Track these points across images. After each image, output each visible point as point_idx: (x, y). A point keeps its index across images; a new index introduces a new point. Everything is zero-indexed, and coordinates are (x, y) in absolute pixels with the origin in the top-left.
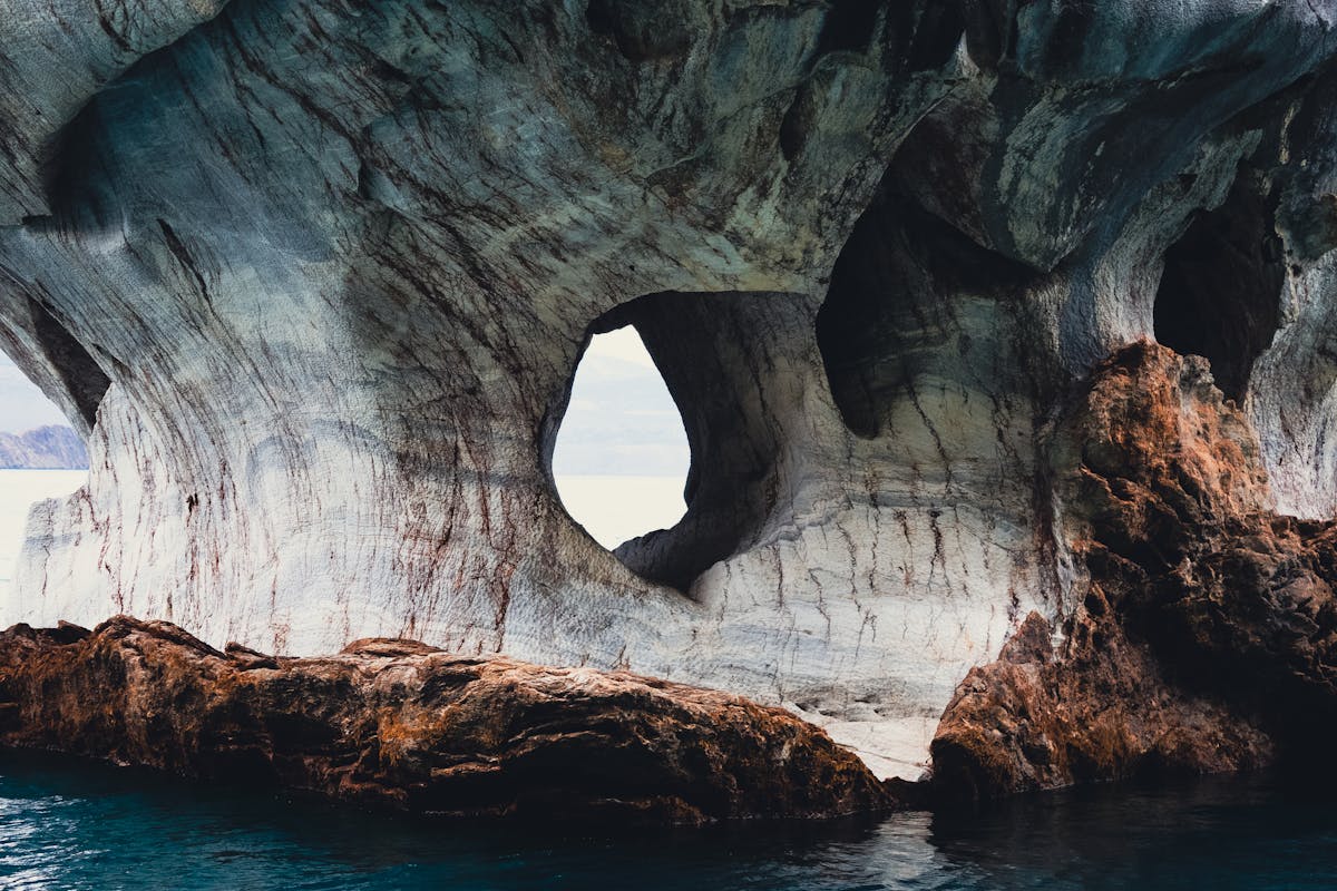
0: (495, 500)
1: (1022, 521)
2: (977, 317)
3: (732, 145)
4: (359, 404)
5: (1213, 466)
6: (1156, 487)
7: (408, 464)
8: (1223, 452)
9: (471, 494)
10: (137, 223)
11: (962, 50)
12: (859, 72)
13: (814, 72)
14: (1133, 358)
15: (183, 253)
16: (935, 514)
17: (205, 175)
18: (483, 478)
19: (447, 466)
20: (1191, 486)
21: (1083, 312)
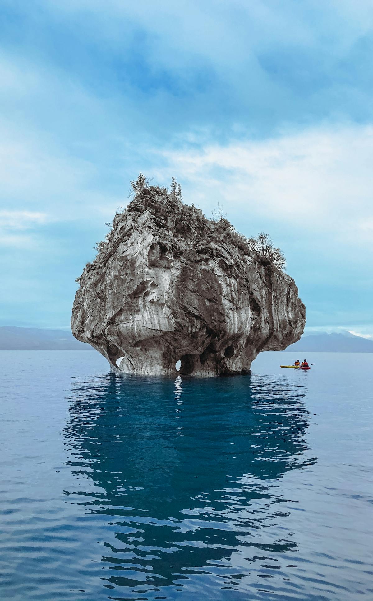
0: (172, 370)
1: (215, 371)
2: (212, 355)
3: (199, 344)
4: (161, 362)
5: (229, 367)
6: (225, 368)
7: (164, 367)
8: (229, 366)
9: (170, 369)
10: (142, 347)
11: (216, 337)
12: (209, 339)
13: (206, 339)
14: (224, 358)
15: (146, 349)
16: (208, 371)
17: (152, 344)
18: (171, 368)
19: (168, 367)
20: (228, 368)
21: (220, 355)
